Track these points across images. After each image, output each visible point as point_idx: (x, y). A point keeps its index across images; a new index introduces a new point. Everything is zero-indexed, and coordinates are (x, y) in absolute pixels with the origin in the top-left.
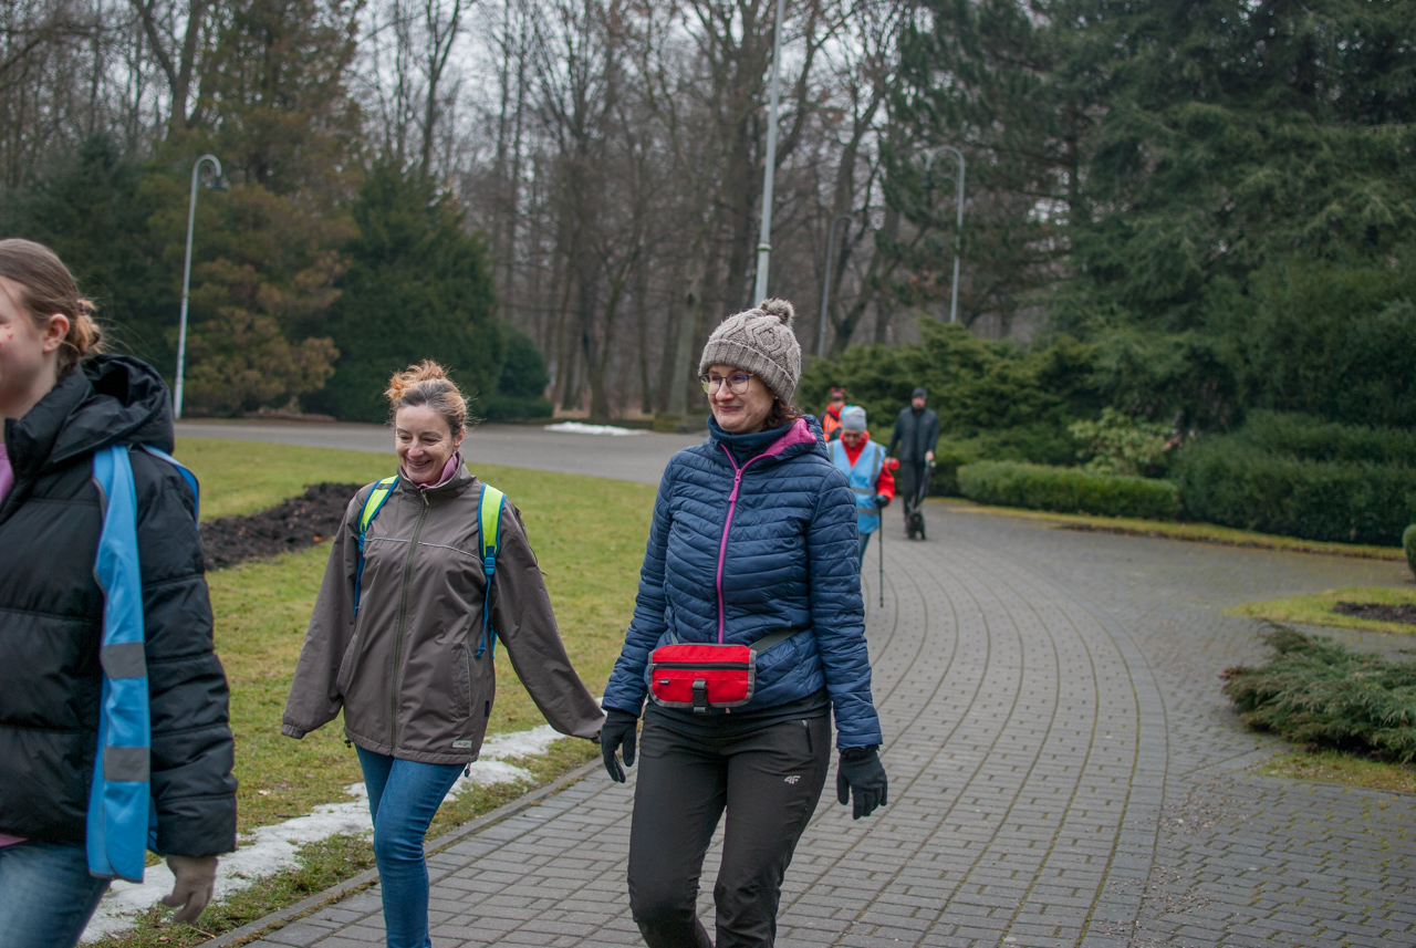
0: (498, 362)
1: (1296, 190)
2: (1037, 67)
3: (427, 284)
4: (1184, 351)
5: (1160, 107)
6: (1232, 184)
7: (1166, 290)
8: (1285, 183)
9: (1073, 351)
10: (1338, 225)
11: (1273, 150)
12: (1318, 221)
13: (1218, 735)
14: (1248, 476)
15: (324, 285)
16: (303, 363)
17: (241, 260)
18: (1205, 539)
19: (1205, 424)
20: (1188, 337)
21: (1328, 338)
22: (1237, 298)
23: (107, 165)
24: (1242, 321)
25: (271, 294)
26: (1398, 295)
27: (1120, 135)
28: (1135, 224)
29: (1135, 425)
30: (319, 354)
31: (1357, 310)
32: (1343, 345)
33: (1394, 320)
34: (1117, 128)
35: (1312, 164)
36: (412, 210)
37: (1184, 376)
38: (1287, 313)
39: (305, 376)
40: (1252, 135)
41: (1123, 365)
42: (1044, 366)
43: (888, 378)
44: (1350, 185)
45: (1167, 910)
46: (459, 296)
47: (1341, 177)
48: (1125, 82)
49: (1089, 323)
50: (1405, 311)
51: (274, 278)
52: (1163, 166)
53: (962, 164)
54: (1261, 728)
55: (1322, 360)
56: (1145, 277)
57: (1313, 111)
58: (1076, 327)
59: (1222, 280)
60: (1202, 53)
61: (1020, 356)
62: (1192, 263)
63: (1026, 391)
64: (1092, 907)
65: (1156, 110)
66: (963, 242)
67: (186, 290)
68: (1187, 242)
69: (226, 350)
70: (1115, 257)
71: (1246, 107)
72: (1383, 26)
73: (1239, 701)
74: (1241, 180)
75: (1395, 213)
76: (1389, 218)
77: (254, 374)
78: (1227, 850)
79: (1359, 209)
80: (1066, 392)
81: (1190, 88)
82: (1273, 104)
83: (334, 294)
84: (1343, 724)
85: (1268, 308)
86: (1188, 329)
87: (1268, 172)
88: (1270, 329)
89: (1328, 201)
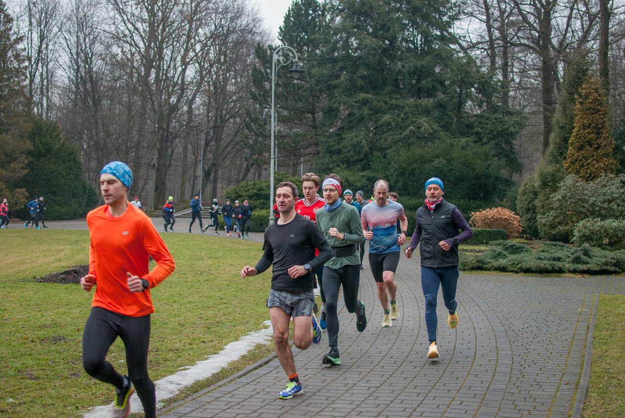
0: (86, 194)
1: (398, 122)
3: (59, 165)
4: (365, 178)
5: (350, 95)
6: (377, 121)
7: (355, 158)
8: (394, 120)
10: (411, 131)
11: (389, 109)
12: (407, 132)
15: (22, 168)
16: (15, 199)
20: (367, 173)
21: (417, 171)
22: (383, 159)
24: (386, 167)
26: (437, 157)
27: (336, 105)
30: (21, 195)
31: (424, 162)
32: (422, 173)
33: (437, 165)
34: (334, 103)
35: (403, 113)
36: (51, 137)
38: (402, 164)
39: (16, 204)
40: (381, 104)
44: (416, 120)
46: (70, 169)
47: (413, 117)
48: (337, 87)
50: (440, 162)
52: (350, 115)
55: (415, 179)
56: (349, 154)
57: (400, 94)
59: (376, 153)
60: (363, 77)
65: (349, 97)
66: (280, 143)
68: (364, 142)
70: (337, 147)
71: (378, 94)
72: (422, 65)
74: (379, 120)
75: (432, 129)
76: (431, 131)
79: (419, 128)
81: (361, 89)
82: (388, 93)
83: (24, 172)
84: (477, 264)
85: (396, 163)
86: (366, 171)
87: (389, 116)
88: (396, 169)
89: (409, 125)
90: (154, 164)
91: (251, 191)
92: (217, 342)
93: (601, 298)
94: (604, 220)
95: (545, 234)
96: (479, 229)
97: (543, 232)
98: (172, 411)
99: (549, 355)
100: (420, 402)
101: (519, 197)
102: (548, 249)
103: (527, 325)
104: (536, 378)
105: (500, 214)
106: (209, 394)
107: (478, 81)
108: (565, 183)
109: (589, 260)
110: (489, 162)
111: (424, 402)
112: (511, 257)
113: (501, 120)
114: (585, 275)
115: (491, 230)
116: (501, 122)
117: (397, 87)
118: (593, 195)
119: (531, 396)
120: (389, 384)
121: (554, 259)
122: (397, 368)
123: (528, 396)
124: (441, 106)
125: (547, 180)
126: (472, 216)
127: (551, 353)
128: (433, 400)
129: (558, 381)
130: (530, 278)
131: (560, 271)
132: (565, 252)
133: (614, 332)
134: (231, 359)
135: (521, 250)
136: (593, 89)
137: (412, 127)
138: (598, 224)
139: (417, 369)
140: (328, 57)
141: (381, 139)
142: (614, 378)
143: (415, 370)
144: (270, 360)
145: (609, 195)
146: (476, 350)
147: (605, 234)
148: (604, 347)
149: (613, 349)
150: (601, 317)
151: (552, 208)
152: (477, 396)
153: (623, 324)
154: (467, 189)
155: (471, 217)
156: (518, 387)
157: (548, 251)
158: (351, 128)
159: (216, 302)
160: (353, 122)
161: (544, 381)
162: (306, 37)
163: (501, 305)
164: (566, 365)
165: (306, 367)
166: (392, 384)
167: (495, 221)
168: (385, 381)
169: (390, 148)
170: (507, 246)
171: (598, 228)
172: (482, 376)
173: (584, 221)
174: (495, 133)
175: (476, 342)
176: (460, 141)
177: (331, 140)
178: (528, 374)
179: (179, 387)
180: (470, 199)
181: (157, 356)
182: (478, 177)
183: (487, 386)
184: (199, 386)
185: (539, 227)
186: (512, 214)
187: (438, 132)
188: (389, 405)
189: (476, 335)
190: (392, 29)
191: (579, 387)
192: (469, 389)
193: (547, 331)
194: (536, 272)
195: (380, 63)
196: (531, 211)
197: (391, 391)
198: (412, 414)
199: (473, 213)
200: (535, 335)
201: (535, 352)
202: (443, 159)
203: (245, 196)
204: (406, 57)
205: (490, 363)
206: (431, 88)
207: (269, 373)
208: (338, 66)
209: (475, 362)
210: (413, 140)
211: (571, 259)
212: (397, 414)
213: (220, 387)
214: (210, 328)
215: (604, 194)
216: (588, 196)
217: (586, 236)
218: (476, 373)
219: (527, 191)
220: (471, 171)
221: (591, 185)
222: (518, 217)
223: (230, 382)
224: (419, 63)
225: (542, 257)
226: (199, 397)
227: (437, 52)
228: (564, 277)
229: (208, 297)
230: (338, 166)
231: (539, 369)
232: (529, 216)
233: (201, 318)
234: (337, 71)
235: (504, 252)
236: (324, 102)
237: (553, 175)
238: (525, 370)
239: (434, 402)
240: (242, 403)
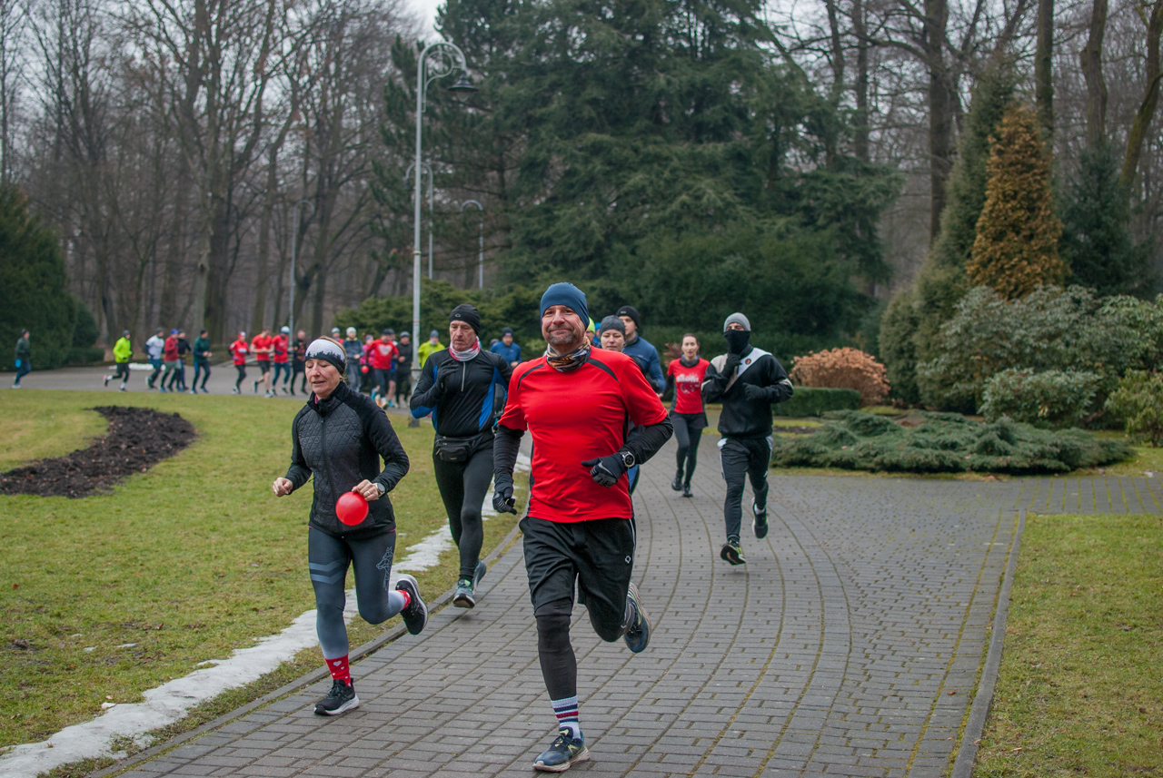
1: (659, 186)
3: (21, 268)
4: (597, 292)
5: (569, 136)
6: (618, 186)
7: (578, 255)
8: (652, 183)
9: (525, 295)
10: (683, 204)
11: (642, 162)
12: (675, 206)
20: (599, 283)
21: (693, 280)
22: (630, 257)
24: (636, 272)
26: (731, 252)
27: (543, 154)
31: (707, 263)
32: (702, 284)
33: (731, 268)
34: (540, 150)
35: (668, 169)
36: (7, 215)
38: (666, 266)
40: (627, 153)
42: (508, 306)
43: (400, 319)
44: (693, 183)
46: (44, 275)
47: (686, 178)
48: (545, 120)
49: (539, 278)
50: (737, 262)
52: (569, 174)
53: (430, 173)
55: (689, 294)
56: (567, 247)
57: (664, 135)
58: (524, 279)
59: (618, 246)
60: (594, 102)
61: (489, 300)
63: (497, 322)
65: (566, 139)
66: (437, 226)
68: (594, 223)
70: (545, 233)
71: (622, 134)
72: (704, 80)
74: (624, 183)
75: (723, 200)
76: (720, 203)
79: (698, 198)
80: (521, 321)
81: (590, 125)
82: (640, 132)
84: (799, 456)
85: (653, 263)
86: (598, 278)
87: (641, 176)
88: (655, 276)
89: (680, 194)
90: (202, 266)
91: (382, 317)
92: (281, 609)
93: (1029, 522)
94: (1041, 372)
95: (932, 397)
96: (808, 389)
97: (927, 395)
98: (169, 753)
99: (922, 635)
100: (660, 732)
101: (883, 328)
102: (935, 427)
103: (884, 575)
104: (893, 681)
105: (847, 360)
106: (248, 717)
107: (808, 111)
108: (969, 303)
109: (1009, 447)
110: (828, 263)
111: (668, 733)
112: (864, 442)
113: (851, 183)
114: (1001, 477)
115: (829, 390)
116: (852, 188)
117: (658, 121)
118: (1021, 325)
119: (880, 719)
120: (605, 695)
121: (945, 446)
122: (623, 661)
123: (875, 719)
124: (740, 157)
125: (935, 297)
126: (795, 363)
127: (926, 631)
128: (688, 728)
129: (936, 689)
130: (899, 481)
131: (956, 469)
132: (966, 432)
133: (1050, 588)
134: (301, 645)
135: (882, 428)
136: (1022, 126)
137: (684, 197)
138: (1030, 379)
139: (664, 664)
140: (528, 64)
141: (626, 219)
142: (1045, 680)
143: (658, 666)
144: (380, 647)
145: (1051, 325)
146: (781, 625)
147: (1042, 398)
148: (1029, 619)
149: (1045, 622)
150: (1027, 559)
151: (944, 350)
152: (774, 720)
153: (1068, 573)
154: (786, 313)
155: (792, 366)
156: (856, 700)
157: (933, 431)
158: (570, 199)
159: (294, 530)
160: (574, 187)
161: (908, 687)
162: (487, 26)
163: (838, 535)
164: (954, 656)
165: (448, 660)
166: (610, 694)
167: (838, 373)
168: (598, 689)
169: (644, 236)
170: (856, 422)
171: (1029, 388)
172: (789, 679)
173: (1002, 374)
174: (840, 208)
175: (783, 608)
176: (774, 224)
177: (532, 220)
178: (878, 674)
179: (190, 703)
180: (792, 331)
181: (159, 639)
182: (807, 291)
183: (796, 698)
184: (229, 701)
185: (920, 384)
186: (870, 360)
187: (734, 207)
188: (599, 739)
189: (784, 594)
190: (647, 12)
191: (975, 701)
192: (760, 706)
193: (923, 586)
194: (909, 470)
195: (625, 75)
196: (906, 355)
197: (607, 710)
198: (642, 757)
199: (796, 358)
200: (899, 594)
201: (894, 628)
202: (743, 256)
203: (370, 326)
204: (675, 64)
205: (807, 651)
206: (720, 122)
207: (373, 672)
208: (547, 81)
209: (777, 650)
210: (686, 220)
211: (975, 445)
212: (612, 757)
213: (272, 701)
214: (272, 582)
215: (1042, 323)
216: (1011, 327)
217: (1006, 402)
218: (777, 673)
219: (899, 318)
220: (795, 279)
221: (1016, 306)
222: (881, 366)
223: (292, 692)
224: (700, 77)
225: (921, 441)
226: (227, 723)
227: (732, 56)
228: (963, 480)
229: (279, 519)
230: (546, 269)
231: (899, 664)
232: (902, 364)
233: (260, 562)
234: (545, 91)
235: (851, 433)
236: (520, 149)
237: (947, 287)
238: (874, 666)
239: (690, 733)
240: (310, 737)
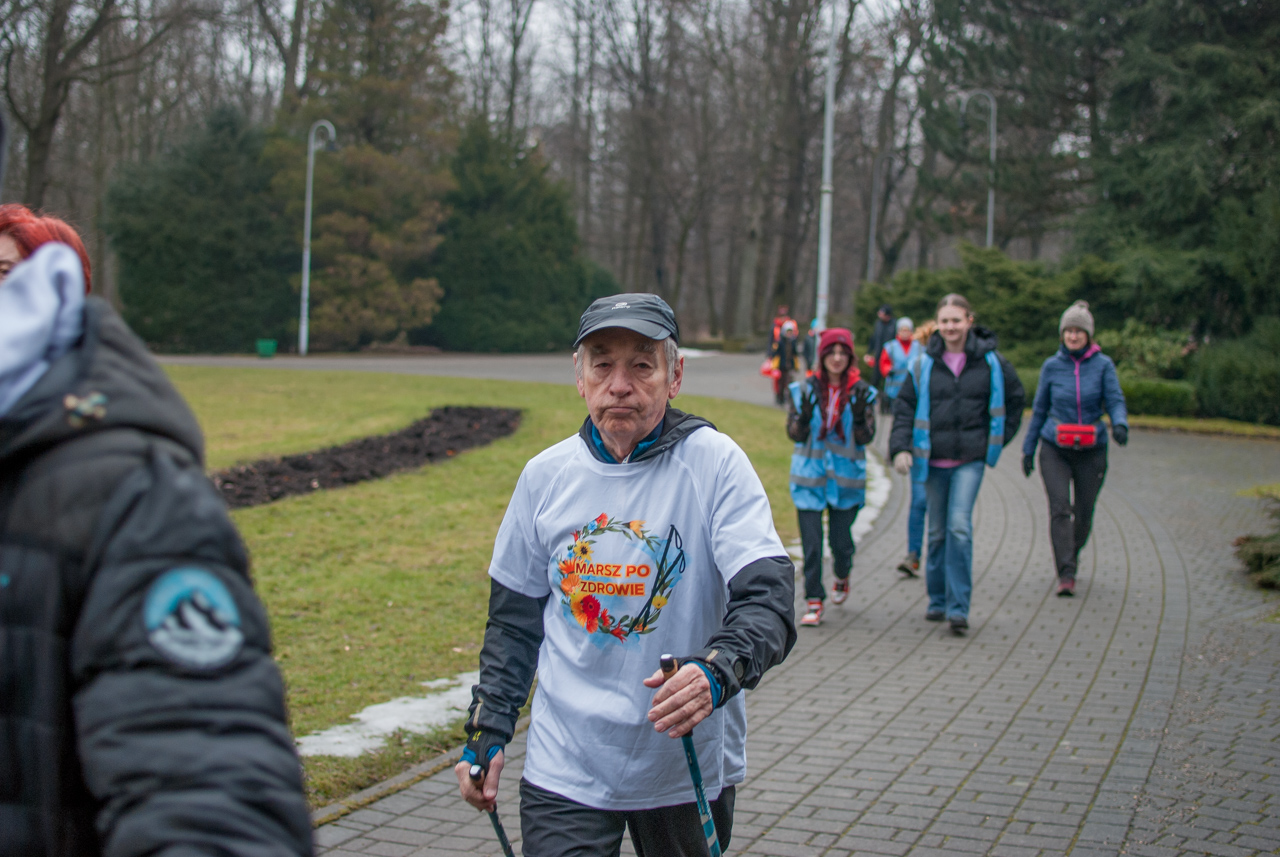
2: (1057, 16)
3: (519, 228)
4: (1197, 267)
5: (1169, 49)
6: (1236, 115)
7: (1180, 212)
9: (1098, 270)
11: (1272, 84)
13: (1232, 592)
14: (1257, 376)
15: (428, 232)
16: (412, 302)
17: (355, 213)
18: (1220, 433)
19: (1217, 331)
20: (1200, 254)
22: (1243, 218)
23: (234, 133)
24: (1249, 238)
25: (382, 242)
27: (1134, 75)
28: (1150, 155)
29: (1155, 334)
30: (425, 294)
34: (1131, 69)
36: (503, 163)
37: (1198, 289)
39: (414, 313)
40: (1252, 71)
41: (1143, 281)
45: (1190, 721)
46: (547, 237)
48: (1135, 28)
49: (1111, 244)
51: (384, 227)
52: (1174, 101)
53: (993, 106)
54: (1268, 585)
56: (1160, 202)
58: (1099, 247)
59: (1230, 202)
61: (1051, 276)
62: (1203, 188)
64: (1130, 720)
65: (1166, 52)
66: (997, 176)
67: (307, 241)
68: (1197, 170)
69: (344, 292)
70: (1133, 184)
71: (1246, 46)
73: (1249, 564)
74: (1244, 112)
77: (369, 313)
78: (1239, 678)
81: (1196, 31)
82: (1271, 43)
83: (437, 240)
85: (1272, 226)
86: (1200, 247)
87: (1268, 104)
88: (1274, 245)
158: (1169, 136)
169: (1264, 190)
177: (1120, 167)
230: (1129, 233)
